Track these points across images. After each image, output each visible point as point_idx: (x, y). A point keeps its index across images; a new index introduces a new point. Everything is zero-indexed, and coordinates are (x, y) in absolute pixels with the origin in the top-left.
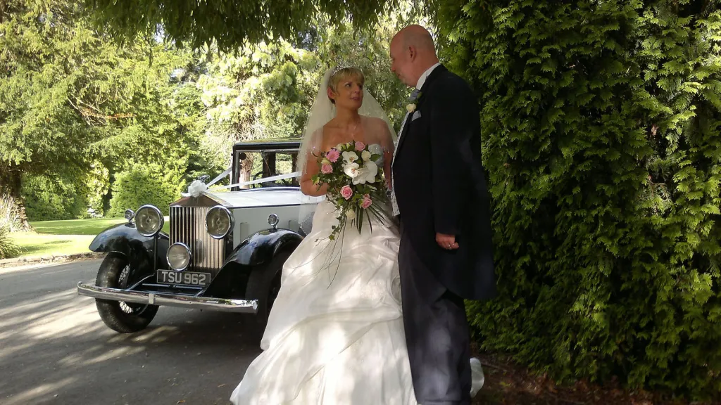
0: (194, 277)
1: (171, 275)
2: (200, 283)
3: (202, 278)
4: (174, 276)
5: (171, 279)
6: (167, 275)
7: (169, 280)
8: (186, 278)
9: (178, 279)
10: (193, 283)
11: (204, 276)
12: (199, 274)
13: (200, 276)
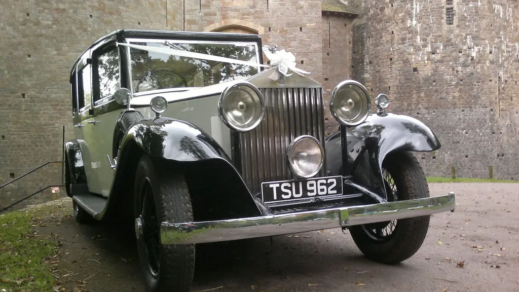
0: (321, 184)
1: (285, 187)
2: (330, 192)
3: (332, 183)
4: (291, 189)
5: (287, 194)
6: (278, 189)
7: (283, 196)
8: (309, 188)
9: (298, 192)
10: (320, 193)
11: (334, 181)
12: (327, 180)
13: (329, 181)
